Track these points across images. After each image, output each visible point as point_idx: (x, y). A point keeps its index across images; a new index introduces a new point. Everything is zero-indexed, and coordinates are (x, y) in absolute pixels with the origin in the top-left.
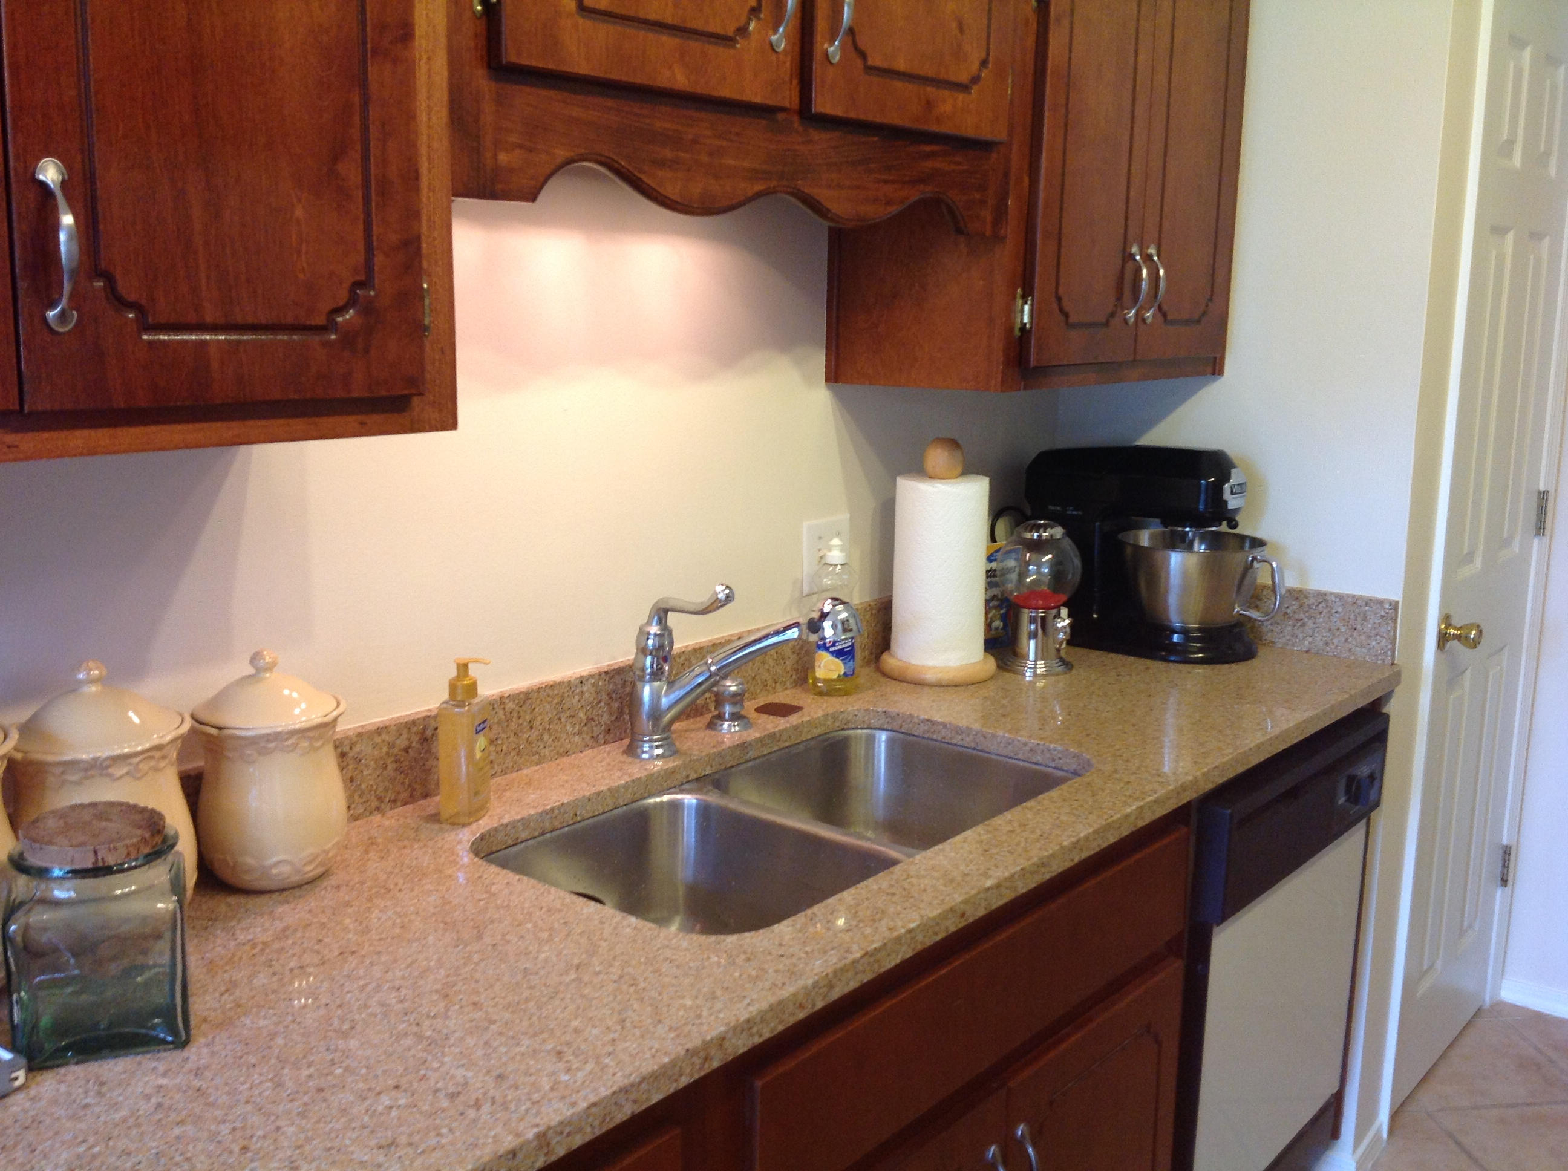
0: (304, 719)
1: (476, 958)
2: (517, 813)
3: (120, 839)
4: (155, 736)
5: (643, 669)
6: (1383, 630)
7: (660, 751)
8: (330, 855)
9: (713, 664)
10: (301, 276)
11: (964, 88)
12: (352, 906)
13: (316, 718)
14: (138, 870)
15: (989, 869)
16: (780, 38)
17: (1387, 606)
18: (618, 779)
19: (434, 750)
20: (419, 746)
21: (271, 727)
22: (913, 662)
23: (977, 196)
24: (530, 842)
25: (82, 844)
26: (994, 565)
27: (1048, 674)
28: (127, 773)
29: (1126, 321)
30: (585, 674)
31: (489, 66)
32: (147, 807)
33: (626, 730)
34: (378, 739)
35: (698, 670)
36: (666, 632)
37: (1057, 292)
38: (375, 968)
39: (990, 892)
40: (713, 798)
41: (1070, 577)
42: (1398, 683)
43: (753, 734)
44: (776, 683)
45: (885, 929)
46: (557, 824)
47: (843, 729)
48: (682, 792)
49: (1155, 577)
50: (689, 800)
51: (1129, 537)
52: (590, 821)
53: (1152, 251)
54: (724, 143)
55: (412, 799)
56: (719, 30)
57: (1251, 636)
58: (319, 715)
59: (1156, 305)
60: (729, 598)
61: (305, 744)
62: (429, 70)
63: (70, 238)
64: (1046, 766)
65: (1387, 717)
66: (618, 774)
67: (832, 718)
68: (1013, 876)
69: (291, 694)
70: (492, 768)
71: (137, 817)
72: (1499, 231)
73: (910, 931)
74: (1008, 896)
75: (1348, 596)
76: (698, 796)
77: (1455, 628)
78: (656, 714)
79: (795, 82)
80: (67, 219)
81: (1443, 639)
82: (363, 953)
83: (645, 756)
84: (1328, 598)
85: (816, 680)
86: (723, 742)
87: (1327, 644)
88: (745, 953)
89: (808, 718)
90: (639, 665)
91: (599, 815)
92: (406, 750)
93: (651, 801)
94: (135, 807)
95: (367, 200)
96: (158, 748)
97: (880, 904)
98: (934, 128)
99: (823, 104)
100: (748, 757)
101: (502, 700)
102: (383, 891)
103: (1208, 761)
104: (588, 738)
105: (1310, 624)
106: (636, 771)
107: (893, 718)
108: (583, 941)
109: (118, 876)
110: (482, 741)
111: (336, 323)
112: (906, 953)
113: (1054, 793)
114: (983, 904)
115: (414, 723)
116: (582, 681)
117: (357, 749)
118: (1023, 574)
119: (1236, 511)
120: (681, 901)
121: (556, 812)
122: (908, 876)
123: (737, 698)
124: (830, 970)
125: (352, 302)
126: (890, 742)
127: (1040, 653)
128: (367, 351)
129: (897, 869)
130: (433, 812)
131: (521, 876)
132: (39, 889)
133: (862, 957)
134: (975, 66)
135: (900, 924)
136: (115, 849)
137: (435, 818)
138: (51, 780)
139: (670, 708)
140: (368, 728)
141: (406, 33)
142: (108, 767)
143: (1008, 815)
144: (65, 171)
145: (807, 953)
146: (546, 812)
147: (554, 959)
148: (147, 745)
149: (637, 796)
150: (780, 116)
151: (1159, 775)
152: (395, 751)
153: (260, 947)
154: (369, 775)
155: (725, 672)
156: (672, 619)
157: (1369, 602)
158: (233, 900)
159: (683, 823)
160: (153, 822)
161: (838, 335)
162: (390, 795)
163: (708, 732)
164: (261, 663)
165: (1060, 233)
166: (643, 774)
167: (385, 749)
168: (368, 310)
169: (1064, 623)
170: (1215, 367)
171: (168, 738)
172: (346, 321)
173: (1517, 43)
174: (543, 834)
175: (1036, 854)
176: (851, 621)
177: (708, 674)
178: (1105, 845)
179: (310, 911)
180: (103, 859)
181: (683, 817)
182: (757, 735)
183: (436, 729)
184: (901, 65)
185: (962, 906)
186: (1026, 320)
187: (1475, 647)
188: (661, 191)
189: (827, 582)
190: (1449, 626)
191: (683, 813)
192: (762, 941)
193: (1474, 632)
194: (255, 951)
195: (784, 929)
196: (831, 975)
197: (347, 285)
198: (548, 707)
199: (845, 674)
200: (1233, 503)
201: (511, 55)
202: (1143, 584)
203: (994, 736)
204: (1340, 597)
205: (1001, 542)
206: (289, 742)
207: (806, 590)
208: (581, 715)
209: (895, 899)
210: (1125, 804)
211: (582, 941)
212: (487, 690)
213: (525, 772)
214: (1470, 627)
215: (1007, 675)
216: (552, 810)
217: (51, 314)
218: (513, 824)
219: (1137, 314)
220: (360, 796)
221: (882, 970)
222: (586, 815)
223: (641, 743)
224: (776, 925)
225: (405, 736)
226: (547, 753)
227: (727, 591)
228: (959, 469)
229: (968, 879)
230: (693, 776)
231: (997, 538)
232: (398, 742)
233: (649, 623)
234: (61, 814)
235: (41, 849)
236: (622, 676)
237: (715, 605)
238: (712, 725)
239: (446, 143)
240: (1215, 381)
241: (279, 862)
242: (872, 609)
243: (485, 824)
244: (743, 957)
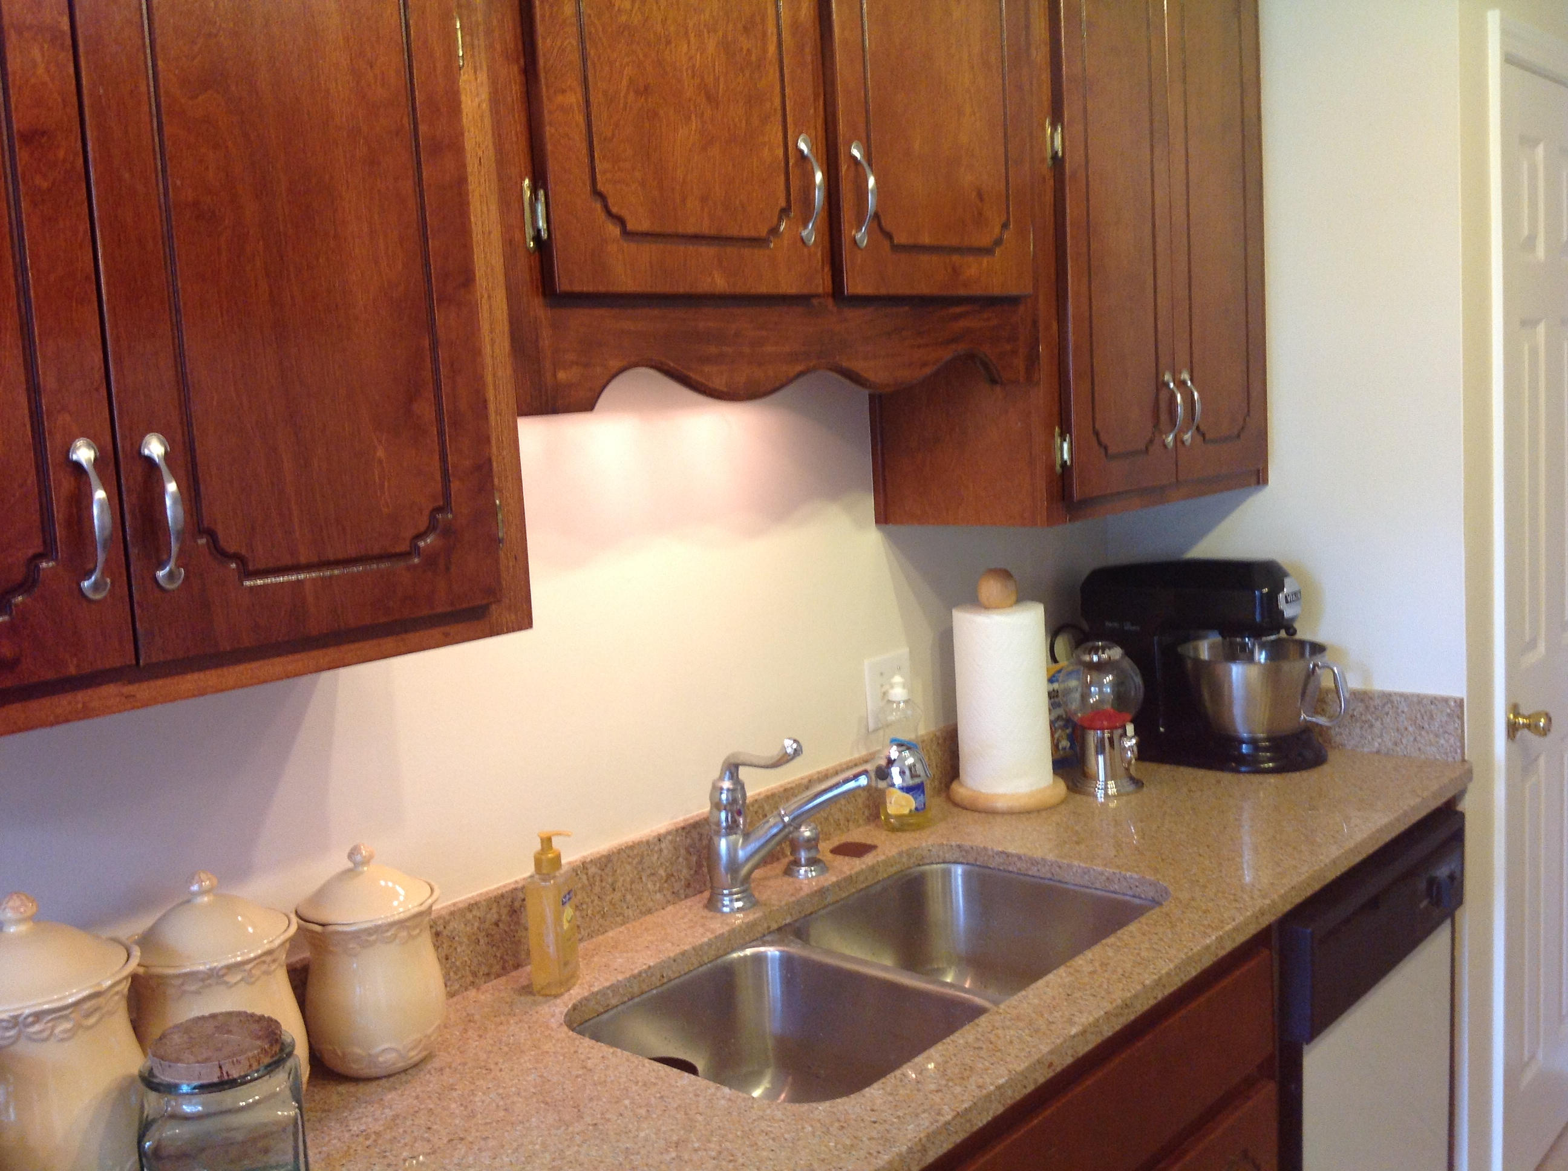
0: (401, 910)
1: (578, 1139)
2: (607, 980)
3: (242, 1052)
4: (265, 941)
5: (719, 823)
6: (1451, 728)
7: (739, 904)
8: (433, 1038)
9: (786, 815)
10: (385, 510)
11: (988, 251)
12: (456, 1089)
13: (413, 907)
14: (260, 1081)
15: (1073, 1015)
16: (809, 233)
17: (1452, 704)
18: (700, 936)
19: (523, 921)
20: (508, 918)
21: (371, 921)
22: (983, 791)
23: (1008, 347)
24: (619, 1008)
25: (207, 1060)
26: (1056, 686)
27: (1119, 795)
28: (242, 980)
29: (1165, 446)
30: (663, 831)
31: (544, 295)
32: (263, 1016)
33: (705, 882)
34: (469, 916)
35: (772, 821)
36: (739, 785)
37: (1094, 427)
38: (484, 1154)
39: (1076, 1039)
40: (796, 949)
41: (1133, 693)
42: (1471, 779)
43: (831, 878)
44: (848, 821)
45: (974, 1087)
46: (645, 987)
47: (919, 865)
48: (764, 944)
49: (1219, 689)
50: (772, 952)
51: (1186, 649)
52: (677, 981)
53: (1185, 376)
54: (764, 333)
55: (504, 971)
56: (753, 234)
57: (1320, 740)
58: (416, 904)
59: (1194, 428)
60: (797, 752)
61: (404, 934)
62: (490, 307)
63: (175, 503)
64: (1124, 894)
65: (1462, 816)
66: (701, 930)
67: (907, 855)
68: (1098, 1020)
69: (386, 883)
70: (580, 933)
71: (256, 1026)
72: (1528, 323)
73: (998, 1088)
74: (1093, 1041)
75: (1413, 695)
76: (781, 948)
77: (1524, 717)
78: (734, 866)
79: (827, 269)
80: (172, 487)
81: (1512, 729)
82: (470, 1139)
83: (726, 910)
84: (1394, 698)
85: (888, 816)
86: (801, 889)
87: (1396, 744)
88: (839, 1121)
89: (883, 857)
90: (713, 820)
91: (685, 974)
92: (497, 924)
93: (735, 955)
94: (252, 1015)
95: (441, 433)
96: (269, 952)
97: (968, 1061)
98: (962, 292)
99: (854, 285)
100: (826, 902)
101: (584, 865)
102: (484, 1072)
103: (1284, 881)
104: (669, 894)
105: (1378, 724)
106: (718, 927)
107: (967, 852)
108: (680, 1116)
109: (242, 1087)
110: (569, 912)
111: (419, 547)
112: (997, 1109)
113: (1133, 927)
114: (1070, 1052)
115: (502, 896)
116: (660, 839)
117: (450, 927)
118: (1085, 696)
119: (1293, 619)
120: (771, 1054)
121: (644, 975)
122: (994, 1028)
123: (812, 844)
124: (922, 1135)
125: (431, 528)
126: (967, 876)
127: (1109, 771)
128: (447, 569)
129: (983, 1020)
130: (525, 983)
131: (615, 1049)
132: (168, 1104)
133: (954, 1118)
134: (997, 230)
135: (988, 1080)
136: (238, 1062)
137: (527, 990)
138: (171, 991)
139: (748, 859)
140: (461, 906)
141: (467, 278)
142: (223, 976)
143: (1089, 954)
144: (167, 443)
145: (899, 1117)
146: (634, 977)
147: (653, 1136)
148: (260, 952)
149: (721, 952)
150: (815, 302)
151: (1236, 900)
152: (487, 925)
153: (373, 1137)
154: (463, 953)
155: (798, 821)
156: (743, 773)
157: (1434, 700)
158: (342, 1088)
159: (767, 975)
160: (269, 1030)
161: (884, 480)
162: (484, 969)
163: (786, 879)
164: (358, 858)
165: (1092, 371)
166: (725, 929)
167: (476, 924)
168: (448, 532)
169: (1131, 743)
170: (1259, 477)
171: (277, 942)
172: (427, 545)
173: (1528, 142)
174: (632, 999)
175: (1120, 994)
176: (919, 766)
177: (781, 826)
178: (1186, 979)
179: (417, 1097)
180: (227, 1073)
181: (767, 972)
182: (834, 879)
183: (524, 900)
184: (926, 239)
185: (1049, 1057)
186: (1066, 456)
187: (1545, 734)
188: (710, 385)
189: (892, 718)
190: (1517, 715)
191: (767, 967)
192: (854, 1106)
193: (1543, 720)
194: (368, 1143)
195: (874, 1092)
196: (924, 1140)
197: (426, 513)
198: (628, 868)
199: (916, 809)
200: (1288, 612)
201: (563, 284)
202: (1206, 696)
203: (1070, 866)
204: (1404, 697)
205: (1063, 663)
206: (389, 934)
207: (871, 726)
208: (662, 872)
209: (983, 1053)
210: (1205, 935)
211: (678, 1116)
212: (571, 855)
213: (610, 934)
214: (1538, 715)
215: (1078, 797)
216: (640, 973)
217: (161, 574)
218: (603, 993)
219: (1175, 438)
220: (456, 973)
221: (975, 1128)
222: (672, 976)
223: (720, 897)
224: (867, 1089)
225: (494, 910)
226: (631, 913)
227: (795, 746)
228: (1014, 598)
229: (1053, 1027)
230: (774, 926)
231: (1058, 659)
232: (489, 916)
233: (721, 778)
234: (187, 1028)
235: (170, 1066)
236: (698, 830)
237: (783, 760)
238: (789, 871)
239: (509, 371)
240: (1260, 490)
241: (384, 1051)
242: (938, 738)
243: (577, 993)
244: (837, 1124)
